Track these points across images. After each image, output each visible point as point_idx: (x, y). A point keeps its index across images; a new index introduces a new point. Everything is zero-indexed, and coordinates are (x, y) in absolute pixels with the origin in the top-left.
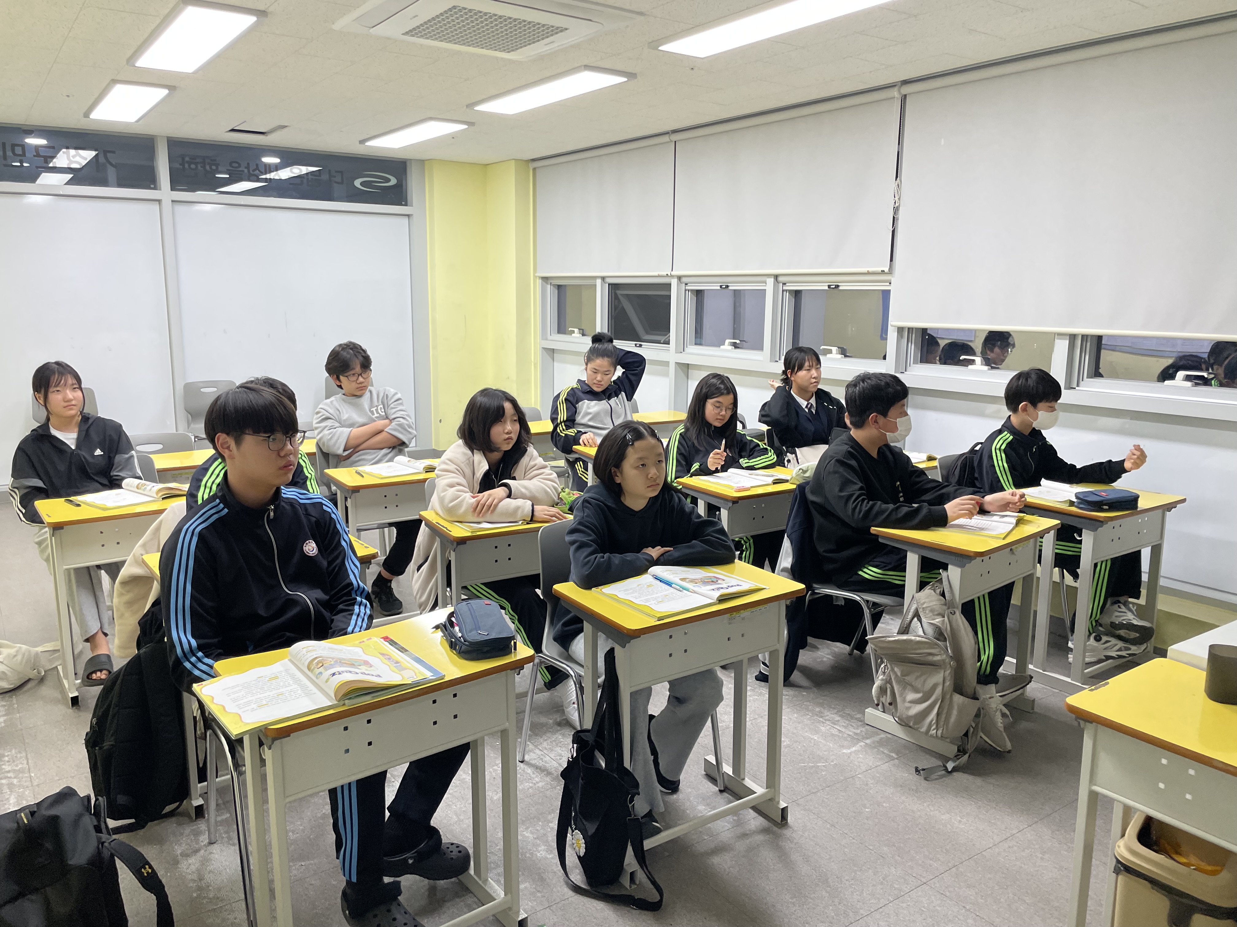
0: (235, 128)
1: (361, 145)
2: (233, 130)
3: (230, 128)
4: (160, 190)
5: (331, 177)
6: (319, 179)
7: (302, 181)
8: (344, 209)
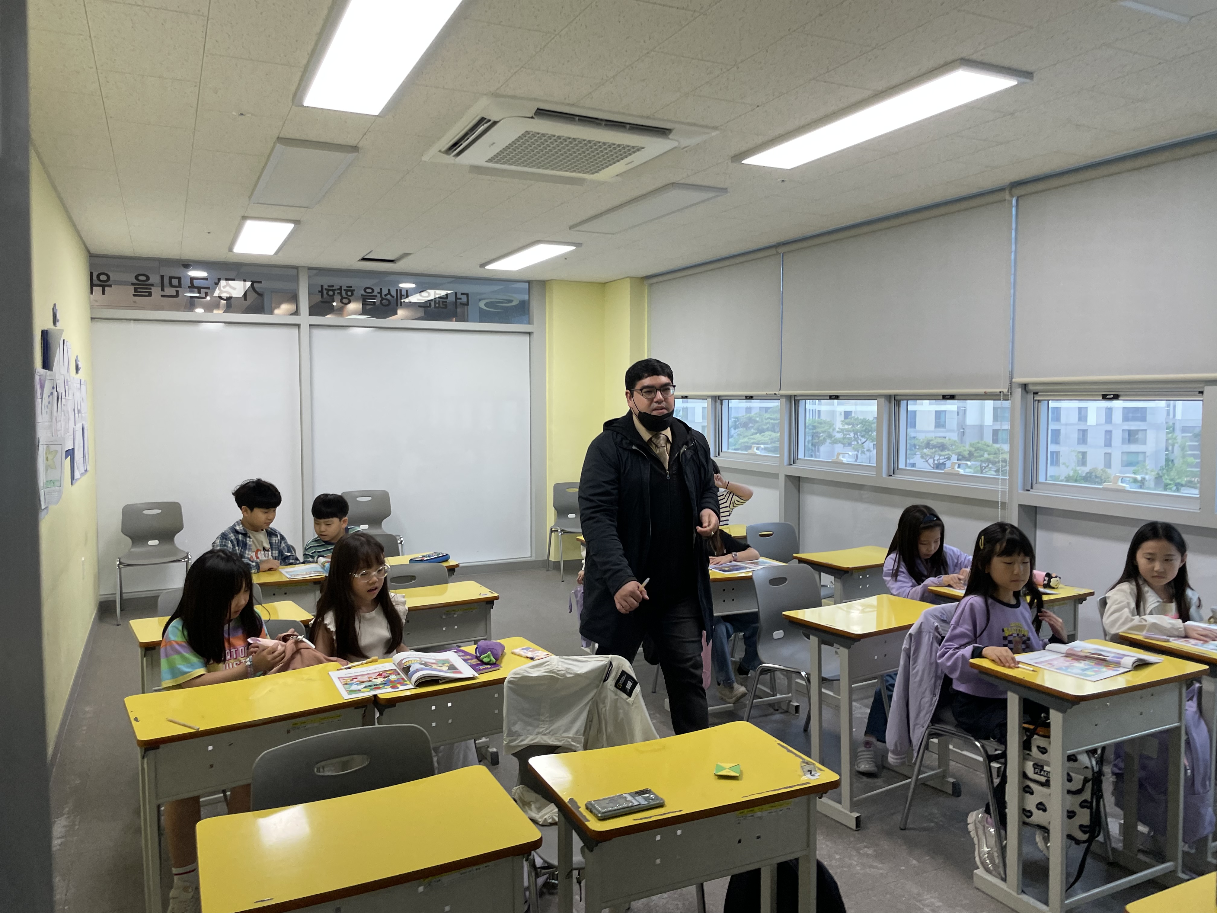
0: (366, 257)
1: (482, 269)
2: (364, 259)
3: (360, 258)
4: (300, 315)
5: (456, 298)
6: (446, 302)
7: (430, 304)
8: (466, 329)
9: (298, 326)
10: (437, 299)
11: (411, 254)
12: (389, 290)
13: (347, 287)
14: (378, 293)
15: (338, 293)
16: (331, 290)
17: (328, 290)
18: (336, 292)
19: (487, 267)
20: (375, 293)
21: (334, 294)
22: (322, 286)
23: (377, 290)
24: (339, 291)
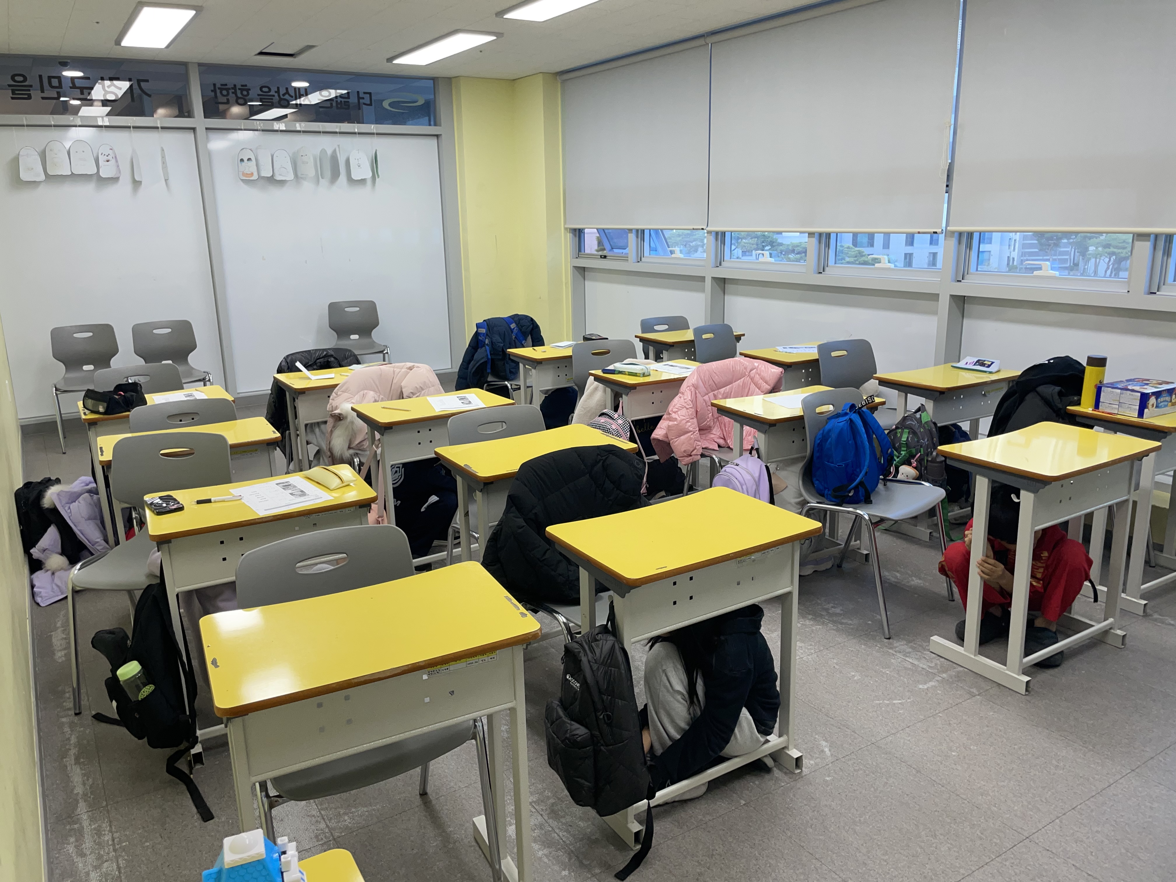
0: (264, 51)
1: (389, 64)
2: (261, 53)
5: (359, 98)
6: (349, 102)
7: (331, 104)
8: (372, 131)
9: (194, 129)
10: (339, 100)
11: (314, 46)
12: (287, 89)
13: (242, 86)
14: (276, 92)
15: (233, 93)
16: (224, 89)
17: (221, 90)
18: (230, 91)
19: (396, 62)
20: (272, 93)
21: (228, 94)
22: (214, 85)
23: (274, 89)
24: (233, 91)
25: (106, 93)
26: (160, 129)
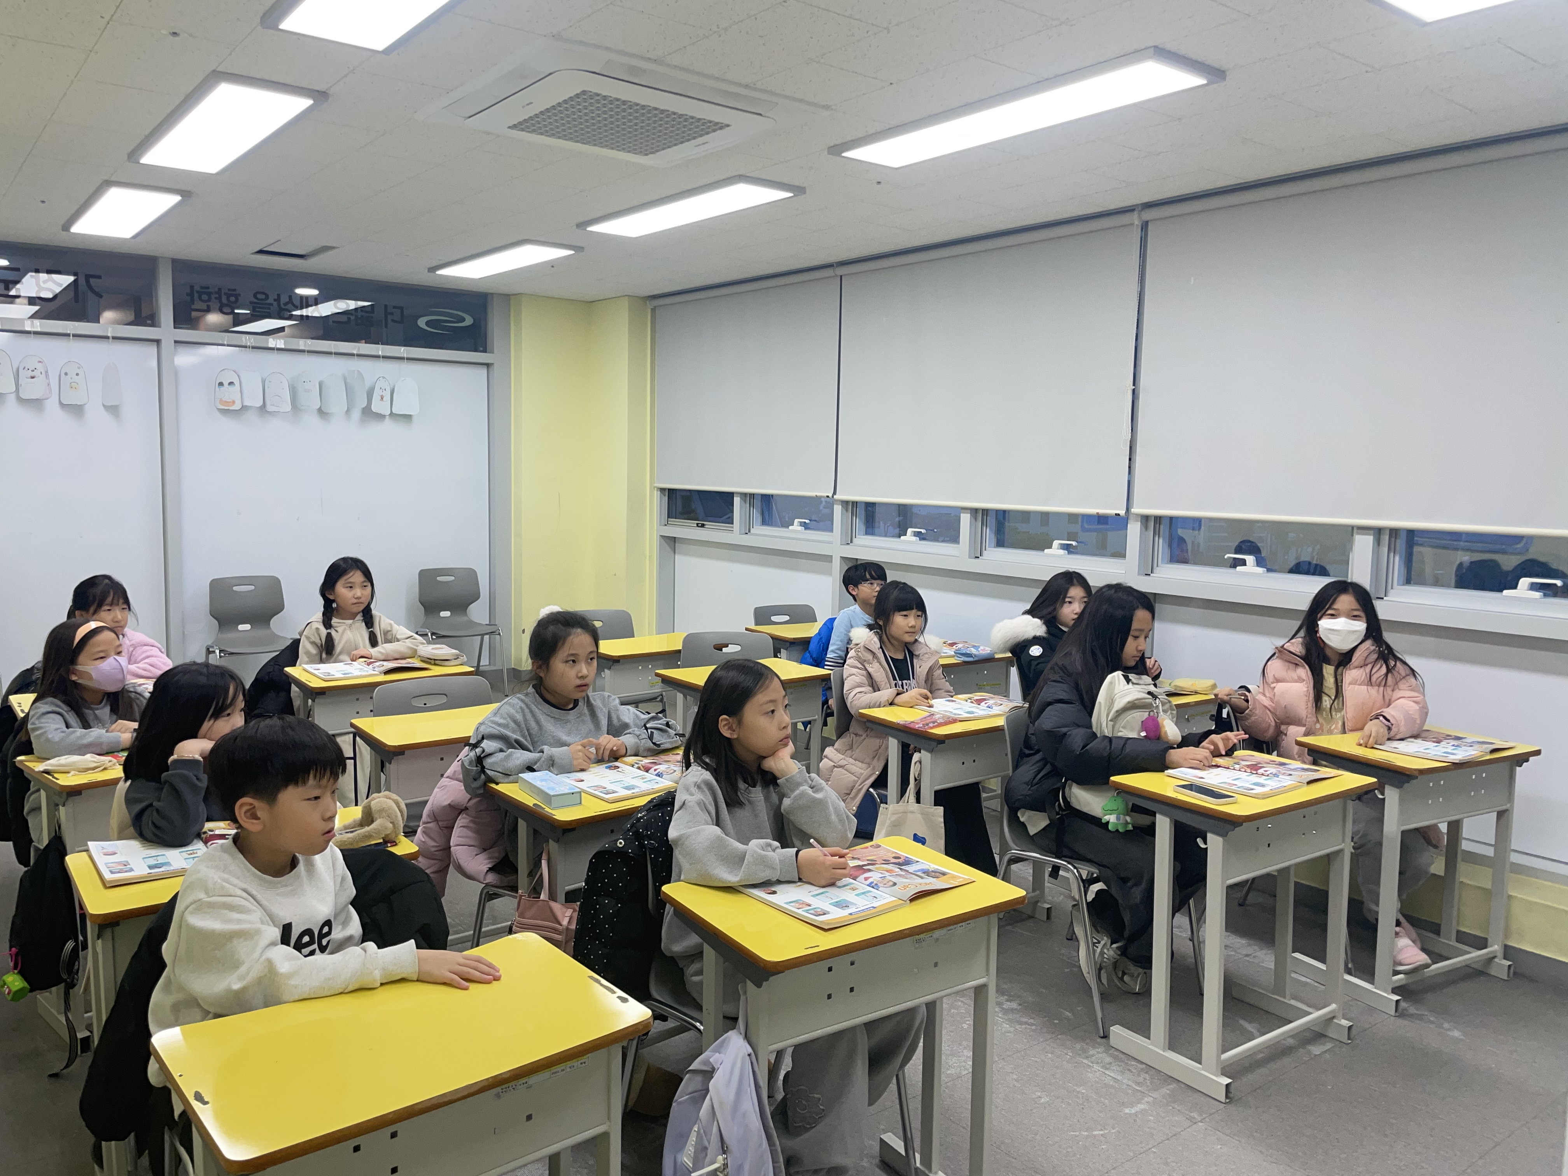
0: (265, 249)
1: (432, 274)
2: (261, 252)
3: (258, 249)
4: (159, 327)
5: (387, 314)
6: (372, 317)
7: (349, 319)
8: (402, 356)
9: (158, 342)
10: (360, 314)
11: (332, 248)
12: (290, 297)
13: (229, 290)
14: (275, 300)
15: (216, 298)
16: (205, 293)
17: (200, 294)
18: (213, 296)
19: (439, 272)
20: (271, 300)
21: (209, 300)
22: (192, 287)
23: (272, 297)
24: (217, 296)
25: (41, 289)
26: (111, 340)
